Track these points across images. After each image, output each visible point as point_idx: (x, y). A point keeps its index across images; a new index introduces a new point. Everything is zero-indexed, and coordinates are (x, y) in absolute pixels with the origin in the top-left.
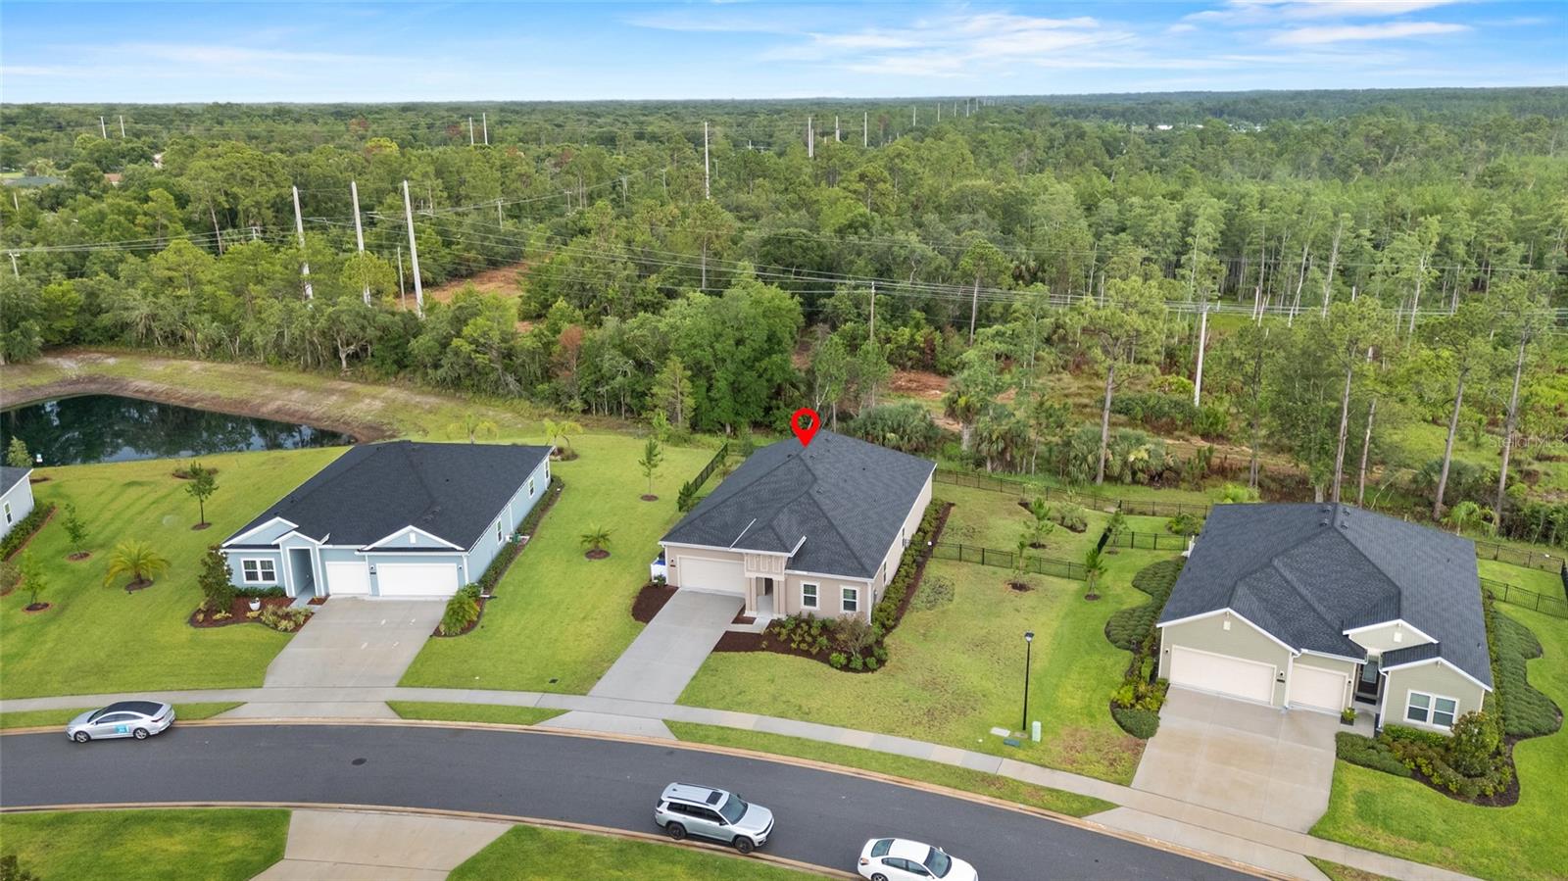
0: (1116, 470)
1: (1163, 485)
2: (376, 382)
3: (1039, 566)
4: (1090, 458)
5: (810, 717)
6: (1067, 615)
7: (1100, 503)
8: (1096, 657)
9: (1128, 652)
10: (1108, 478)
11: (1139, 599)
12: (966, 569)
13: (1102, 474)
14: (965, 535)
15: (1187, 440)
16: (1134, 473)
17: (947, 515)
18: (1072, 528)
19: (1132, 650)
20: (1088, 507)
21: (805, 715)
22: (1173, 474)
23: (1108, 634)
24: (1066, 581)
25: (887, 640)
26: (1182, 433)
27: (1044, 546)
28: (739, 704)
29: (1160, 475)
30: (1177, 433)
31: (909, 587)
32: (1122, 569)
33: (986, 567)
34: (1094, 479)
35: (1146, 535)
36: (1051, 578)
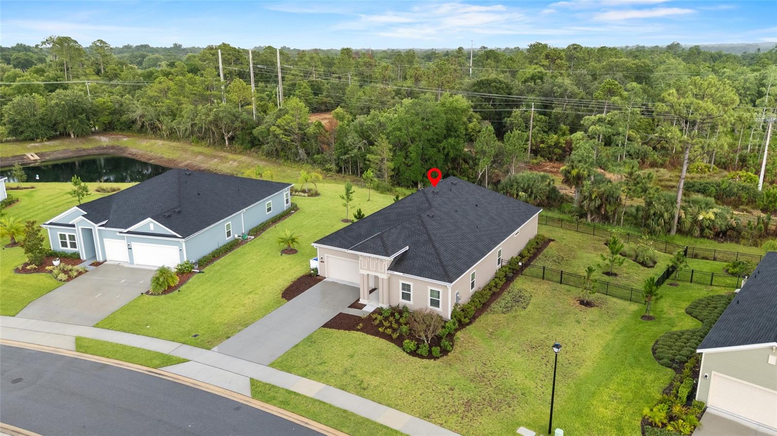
0: (687, 225)
1: (726, 240)
2: (240, 153)
3: (606, 289)
4: (666, 215)
5: (365, 392)
6: (622, 330)
7: (670, 248)
8: (638, 371)
9: (670, 371)
10: (679, 231)
11: (689, 324)
12: (545, 286)
13: (675, 228)
14: (555, 261)
15: (750, 213)
16: (702, 230)
17: (545, 247)
18: (644, 264)
19: (675, 369)
20: (661, 250)
21: (361, 389)
22: (735, 233)
23: (654, 351)
24: (627, 303)
25: (459, 334)
26: (746, 207)
27: (616, 275)
28: (315, 373)
29: (724, 233)
30: (741, 207)
31: (494, 294)
32: (679, 298)
33: (563, 286)
34: (669, 231)
35: (705, 274)
36: (615, 300)
